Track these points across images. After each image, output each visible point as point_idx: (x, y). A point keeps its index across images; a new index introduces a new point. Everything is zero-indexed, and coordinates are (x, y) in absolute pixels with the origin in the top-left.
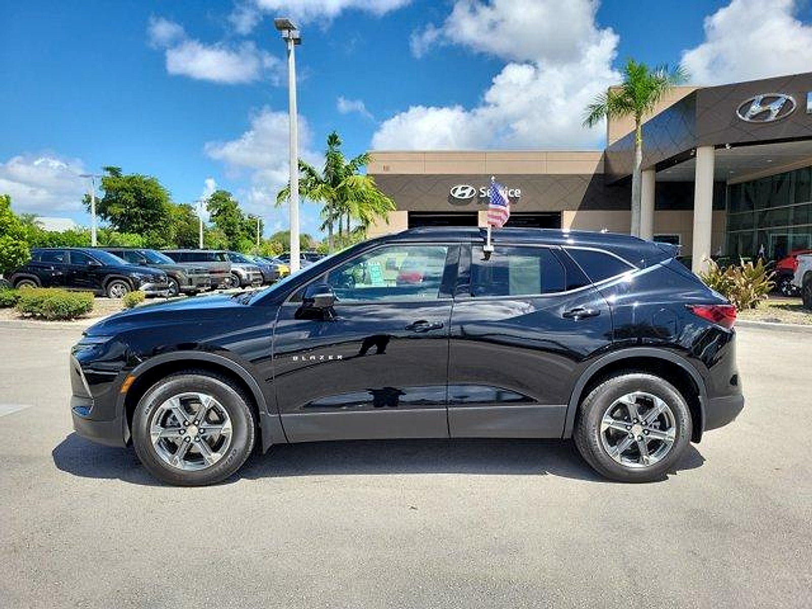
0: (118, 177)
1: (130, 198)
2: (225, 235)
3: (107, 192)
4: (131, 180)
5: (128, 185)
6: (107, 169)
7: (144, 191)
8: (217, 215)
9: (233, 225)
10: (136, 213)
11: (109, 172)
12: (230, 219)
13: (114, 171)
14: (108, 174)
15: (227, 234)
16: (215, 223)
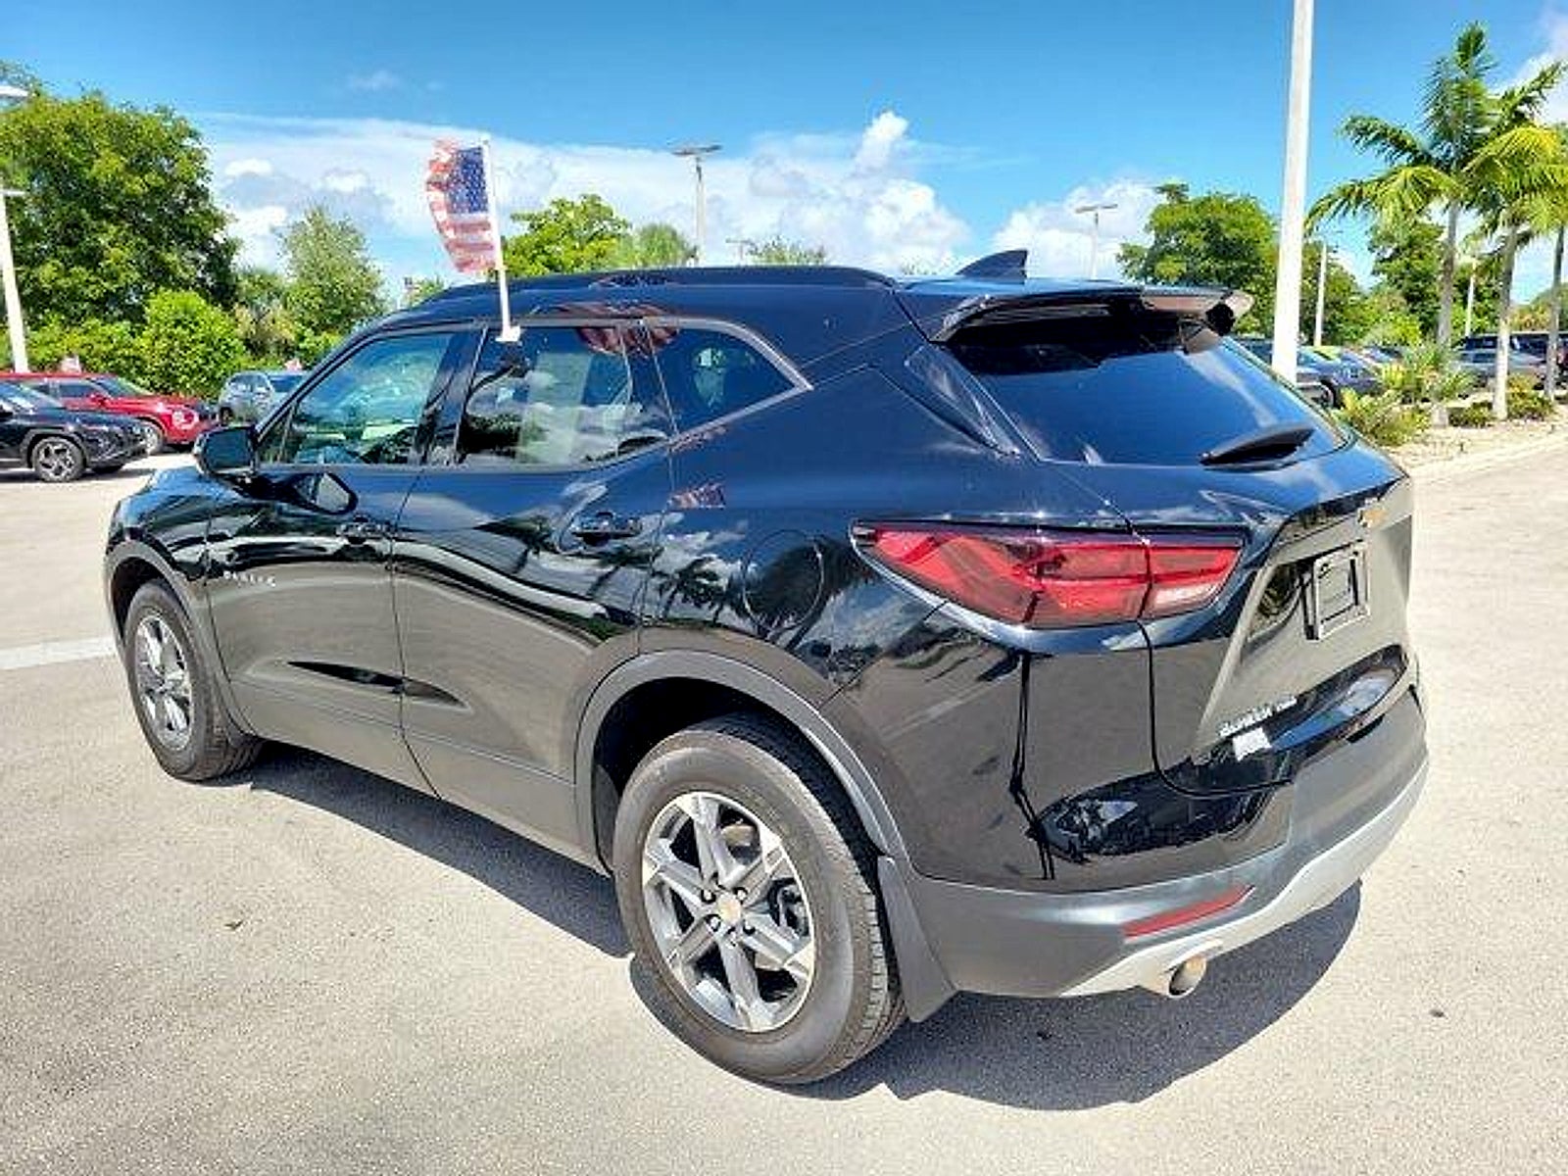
0: (1181, 202)
1: (1197, 241)
2: (1405, 301)
3: (1157, 236)
4: (1203, 204)
5: (1196, 216)
6: (1163, 190)
7: (1223, 226)
8: (1390, 259)
9: (1427, 277)
10: (1208, 270)
11: (1166, 195)
12: (1418, 265)
13: (1175, 192)
14: (1164, 199)
15: (1410, 298)
16: (1385, 276)
